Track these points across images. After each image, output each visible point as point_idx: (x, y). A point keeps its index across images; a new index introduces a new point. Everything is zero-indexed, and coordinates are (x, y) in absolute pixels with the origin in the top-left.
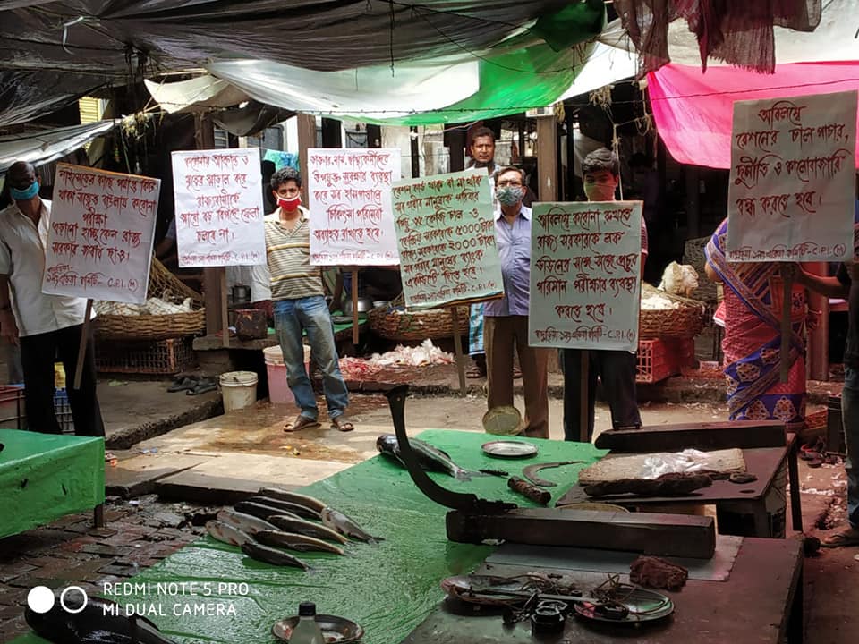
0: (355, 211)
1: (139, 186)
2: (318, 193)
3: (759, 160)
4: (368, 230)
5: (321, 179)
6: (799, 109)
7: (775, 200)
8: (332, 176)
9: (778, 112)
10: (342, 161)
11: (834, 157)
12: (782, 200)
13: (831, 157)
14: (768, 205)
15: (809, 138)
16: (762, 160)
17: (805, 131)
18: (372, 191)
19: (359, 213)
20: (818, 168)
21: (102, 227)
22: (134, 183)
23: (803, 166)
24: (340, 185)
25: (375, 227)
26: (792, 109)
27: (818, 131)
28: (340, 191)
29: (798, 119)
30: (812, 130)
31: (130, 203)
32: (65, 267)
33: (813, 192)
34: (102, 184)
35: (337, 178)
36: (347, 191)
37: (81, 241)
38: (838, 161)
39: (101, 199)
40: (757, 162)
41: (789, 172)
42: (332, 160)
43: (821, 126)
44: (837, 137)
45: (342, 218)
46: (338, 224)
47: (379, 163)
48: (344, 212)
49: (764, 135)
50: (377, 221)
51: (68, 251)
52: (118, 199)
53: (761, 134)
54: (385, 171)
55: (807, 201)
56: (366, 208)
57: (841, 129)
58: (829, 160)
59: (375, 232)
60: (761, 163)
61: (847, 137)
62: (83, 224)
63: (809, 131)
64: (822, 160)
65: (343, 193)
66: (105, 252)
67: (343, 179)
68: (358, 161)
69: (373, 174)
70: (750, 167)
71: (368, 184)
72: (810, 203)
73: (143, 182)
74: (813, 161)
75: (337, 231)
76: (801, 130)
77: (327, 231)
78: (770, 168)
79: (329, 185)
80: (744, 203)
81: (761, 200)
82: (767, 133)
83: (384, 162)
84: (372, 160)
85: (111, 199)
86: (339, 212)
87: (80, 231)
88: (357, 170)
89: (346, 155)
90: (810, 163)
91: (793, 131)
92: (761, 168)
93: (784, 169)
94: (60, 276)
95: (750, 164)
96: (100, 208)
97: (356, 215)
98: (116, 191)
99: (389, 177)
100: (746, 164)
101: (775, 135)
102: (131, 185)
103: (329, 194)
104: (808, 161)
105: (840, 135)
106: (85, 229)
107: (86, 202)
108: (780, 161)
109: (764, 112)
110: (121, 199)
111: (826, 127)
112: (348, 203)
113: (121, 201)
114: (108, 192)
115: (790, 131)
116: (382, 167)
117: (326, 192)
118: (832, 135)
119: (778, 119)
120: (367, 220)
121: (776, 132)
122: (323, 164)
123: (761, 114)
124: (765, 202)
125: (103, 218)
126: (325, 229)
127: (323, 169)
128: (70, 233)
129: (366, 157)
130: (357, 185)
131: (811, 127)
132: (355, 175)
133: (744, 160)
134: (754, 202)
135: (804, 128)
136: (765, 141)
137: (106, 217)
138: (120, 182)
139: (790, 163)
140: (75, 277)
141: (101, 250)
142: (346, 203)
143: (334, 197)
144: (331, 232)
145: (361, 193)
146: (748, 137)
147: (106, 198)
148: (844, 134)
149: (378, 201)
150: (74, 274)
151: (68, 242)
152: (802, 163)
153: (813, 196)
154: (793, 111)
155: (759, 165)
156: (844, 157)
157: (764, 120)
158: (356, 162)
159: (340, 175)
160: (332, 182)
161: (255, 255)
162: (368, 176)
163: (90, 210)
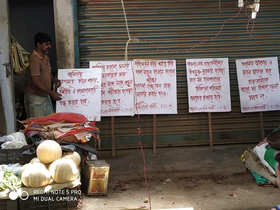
0: (209, 87)
1: (167, 64)
2: (191, 79)
3: (67, 88)
4: (215, 96)
5: (192, 73)
6: (81, 73)
7: (73, 102)
8: (197, 71)
9: (74, 74)
10: (202, 64)
11: (93, 88)
12: (76, 101)
13: (92, 88)
14: (71, 103)
15: (85, 82)
16: (68, 88)
17: (83, 80)
18: (216, 78)
19: (210, 88)
20: (88, 92)
21: (155, 83)
22: (165, 63)
23: (83, 91)
24: (201, 75)
25: (218, 94)
26: (79, 73)
27: (88, 80)
28: (201, 78)
29: (81, 76)
30: (86, 80)
31: (164, 71)
32: (143, 102)
33: (87, 99)
34: (152, 65)
35: (199, 72)
36: (204, 78)
37: (148, 90)
38: (95, 90)
39: (153, 71)
40: (67, 89)
41: (78, 93)
42: (197, 64)
43: (89, 79)
44: (95, 82)
45: (203, 91)
46: (201, 93)
47: (219, 65)
48: (204, 87)
49: (69, 81)
50: (219, 91)
51: (143, 95)
52: (159, 71)
53: (68, 80)
54: (221, 68)
55: (84, 102)
56: (213, 86)
57: (96, 80)
58: (92, 89)
59: (218, 97)
60: (68, 90)
61: (98, 82)
62: (147, 83)
63: (85, 80)
64: (89, 89)
65: (203, 79)
66: (158, 94)
67: (202, 72)
68: (209, 64)
69: (216, 70)
70: (64, 91)
71: (214, 75)
72: (85, 103)
73: (168, 62)
74: (86, 89)
75: (201, 97)
76: (82, 80)
77: (196, 96)
78: (71, 92)
79: (196, 75)
80: (62, 102)
81: (68, 101)
82: (70, 80)
83: (220, 64)
84: (215, 64)
85: (157, 71)
86: (201, 88)
87: (146, 86)
88: (208, 68)
89: (203, 62)
90: (85, 90)
91: (79, 80)
92: (68, 91)
93: (76, 91)
94: (141, 106)
95: (64, 90)
96: (153, 76)
97: (209, 89)
98: (158, 67)
99: (223, 71)
100: (63, 90)
101: (73, 81)
102: (164, 64)
103: (196, 80)
104: (84, 89)
105: (96, 82)
106: (148, 85)
107: (147, 74)
108: (75, 89)
109: (69, 73)
110: (161, 70)
111: (91, 79)
112: (205, 83)
113: (160, 71)
114: (155, 68)
115: (78, 80)
116: (220, 66)
117: (195, 79)
118: (93, 81)
119: (74, 76)
120: (214, 91)
121: (73, 80)
122: (193, 66)
123: (68, 74)
124: (69, 102)
125: (154, 79)
126: (195, 96)
127: (193, 68)
128: (143, 88)
129: (213, 62)
130: (209, 75)
131: (86, 79)
132: (208, 71)
133: (62, 88)
134: (66, 102)
135: (83, 79)
136: (69, 83)
137: (156, 79)
138: (159, 63)
139: (78, 90)
140: (147, 106)
141: (156, 93)
142: (204, 84)
143: (198, 81)
144: (198, 97)
145: (211, 78)
146: (63, 81)
147: (155, 71)
148: (97, 81)
149: (219, 82)
150: (146, 105)
151: (142, 91)
152: (83, 90)
153: (86, 100)
154: (79, 74)
155: (67, 90)
156: (97, 88)
157: (69, 76)
158: (208, 65)
159: (201, 70)
160: (198, 74)
161: (278, 106)
162: (214, 70)
163: (149, 77)
